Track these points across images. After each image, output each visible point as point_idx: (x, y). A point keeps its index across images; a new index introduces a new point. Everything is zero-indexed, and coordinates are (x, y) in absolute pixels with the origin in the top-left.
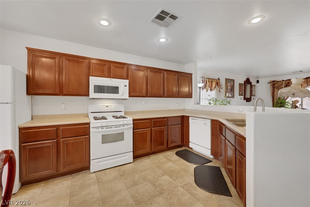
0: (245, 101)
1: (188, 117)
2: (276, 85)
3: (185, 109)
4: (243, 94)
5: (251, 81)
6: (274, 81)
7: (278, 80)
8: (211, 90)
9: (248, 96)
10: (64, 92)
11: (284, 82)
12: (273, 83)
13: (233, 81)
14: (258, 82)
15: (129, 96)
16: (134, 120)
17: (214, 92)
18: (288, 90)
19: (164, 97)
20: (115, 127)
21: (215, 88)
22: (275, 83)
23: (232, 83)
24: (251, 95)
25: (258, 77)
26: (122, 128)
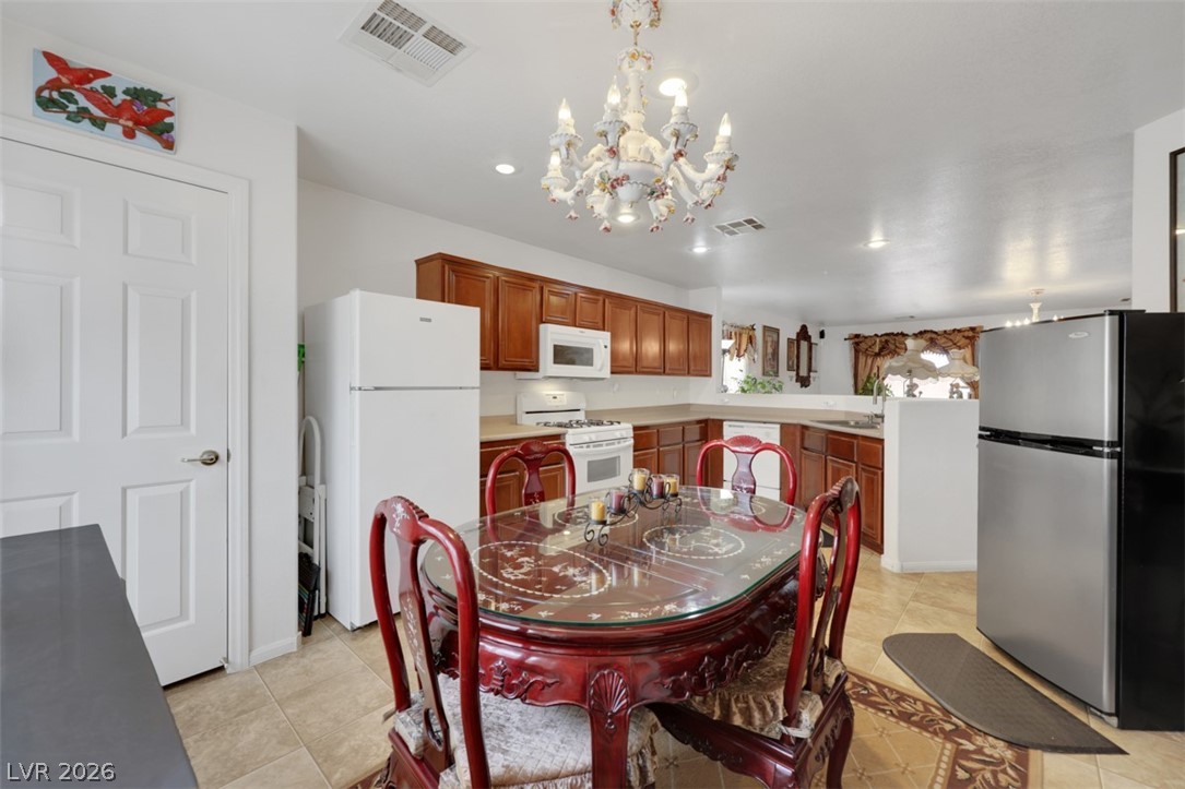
0: (799, 384)
1: (721, 421)
2: (863, 346)
3: (689, 405)
4: (795, 368)
5: (810, 334)
6: (857, 336)
7: (867, 334)
8: (738, 356)
9: (803, 372)
10: (502, 362)
11: (878, 340)
12: (857, 340)
13: (777, 331)
14: (822, 335)
15: (612, 373)
16: (636, 429)
17: (743, 361)
18: (902, 363)
19: (664, 373)
20: (607, 445)
21: (745, 351)
22: (860, 340)
23: (775, 336)
24: (810, 370)
25: (822, 324)
26: (617, 446)
